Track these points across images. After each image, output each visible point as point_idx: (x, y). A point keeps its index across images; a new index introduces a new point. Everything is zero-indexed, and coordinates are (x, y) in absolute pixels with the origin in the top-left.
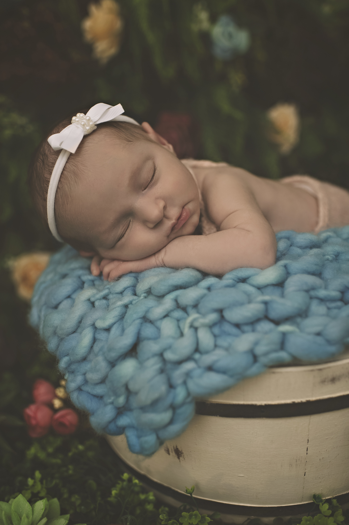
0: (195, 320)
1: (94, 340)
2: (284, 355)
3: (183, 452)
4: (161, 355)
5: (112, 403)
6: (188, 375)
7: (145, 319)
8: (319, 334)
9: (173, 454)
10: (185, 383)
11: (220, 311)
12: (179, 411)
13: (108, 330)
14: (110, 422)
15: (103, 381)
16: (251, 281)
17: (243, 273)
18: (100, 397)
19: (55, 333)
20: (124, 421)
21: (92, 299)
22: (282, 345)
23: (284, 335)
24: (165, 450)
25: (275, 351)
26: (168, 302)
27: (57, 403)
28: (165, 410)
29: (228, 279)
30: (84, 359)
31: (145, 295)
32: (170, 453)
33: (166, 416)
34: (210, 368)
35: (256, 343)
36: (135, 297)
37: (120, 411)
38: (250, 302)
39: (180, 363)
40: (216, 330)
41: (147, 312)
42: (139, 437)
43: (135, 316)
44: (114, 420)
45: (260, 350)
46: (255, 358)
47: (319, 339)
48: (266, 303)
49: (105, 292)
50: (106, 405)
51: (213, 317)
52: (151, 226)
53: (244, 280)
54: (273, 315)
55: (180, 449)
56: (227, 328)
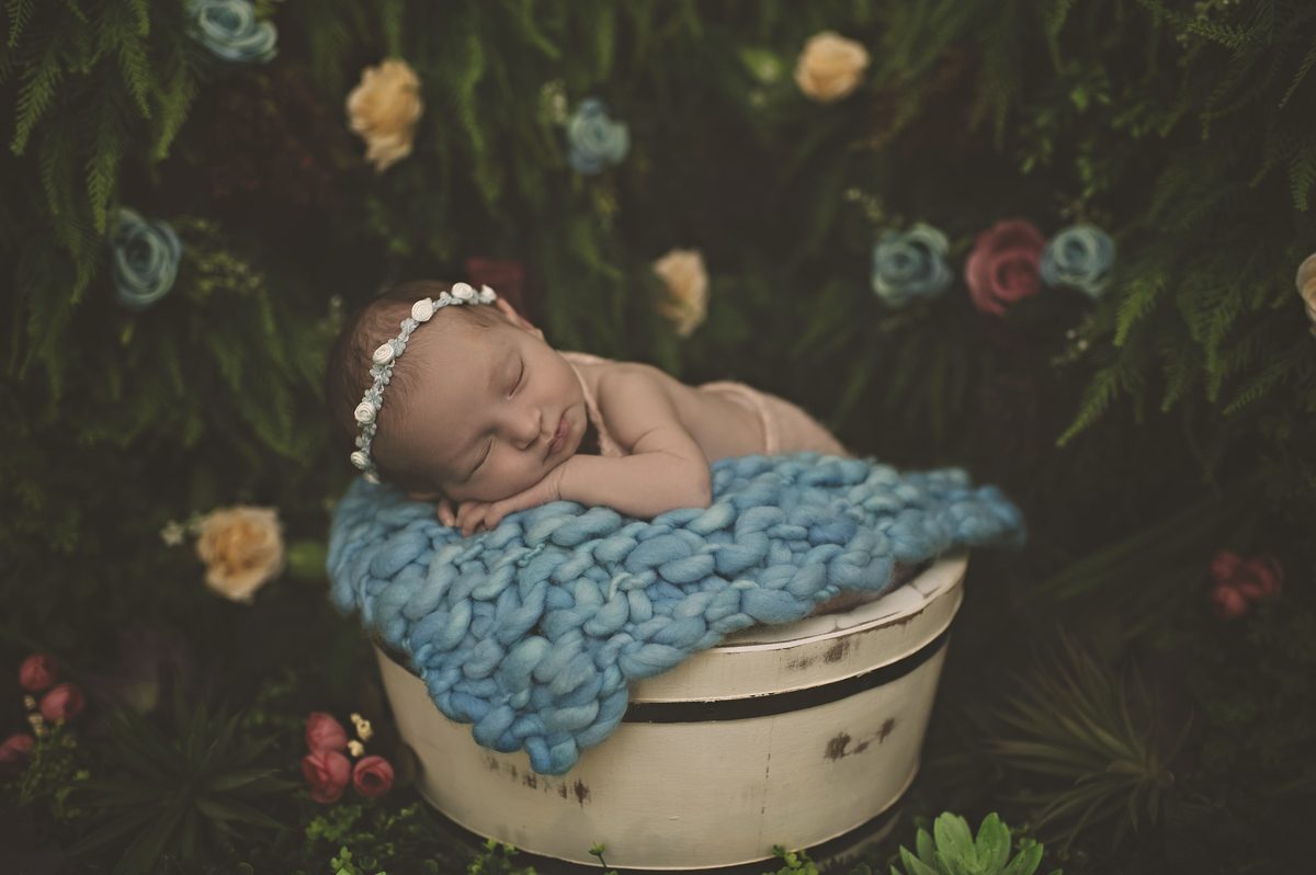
0: (624, 580)
1: (473, 618)
2: (742, 618)
3: (590, 789)
4: (581, 628)
5: (508, 703)
6: (621, 651)
7: (552, 581)
8: (783, 588)
9: (572, 795)
10: (617, 662)
11: (655, 568)
12: (608, 703)
13: (493, 601)
14: (505, 731)
15: (491, 675)
16: (693, 526)
17: (681, 516)
18: (486, 699)
19: (401, 613)
20: (527, 726)
21: (458, 561)
22: (740, 606)
23: (741, 592)
24: (560, 791)
25: (733, 614)
26: (582, 556)
27: (356, 748)
28: (590, 703)
29: (661, 524)
30: (456, 647)
31: (542, 545)
32: (568, 794)
33: (591, 711)
34: (649, 640)
35: (708, 606)
36: (527, 550)
37: (521, 713)
38: (694, 553)
39: (606, 637)
40: (653, 593)
41: (554, 571)
42: (549, 747)
43: (538, 577)
44: (510, 727)
45: (713, 613)
46: (708, 624)
47: (784, 593)
48: (714, 553)
49: (478, 548)
50: (498, 707)
51: (648, 576)
52: (524, 446)
53: (682, 525)
54: (724, 568)
55: (585, 785)
56: (666, 589)
